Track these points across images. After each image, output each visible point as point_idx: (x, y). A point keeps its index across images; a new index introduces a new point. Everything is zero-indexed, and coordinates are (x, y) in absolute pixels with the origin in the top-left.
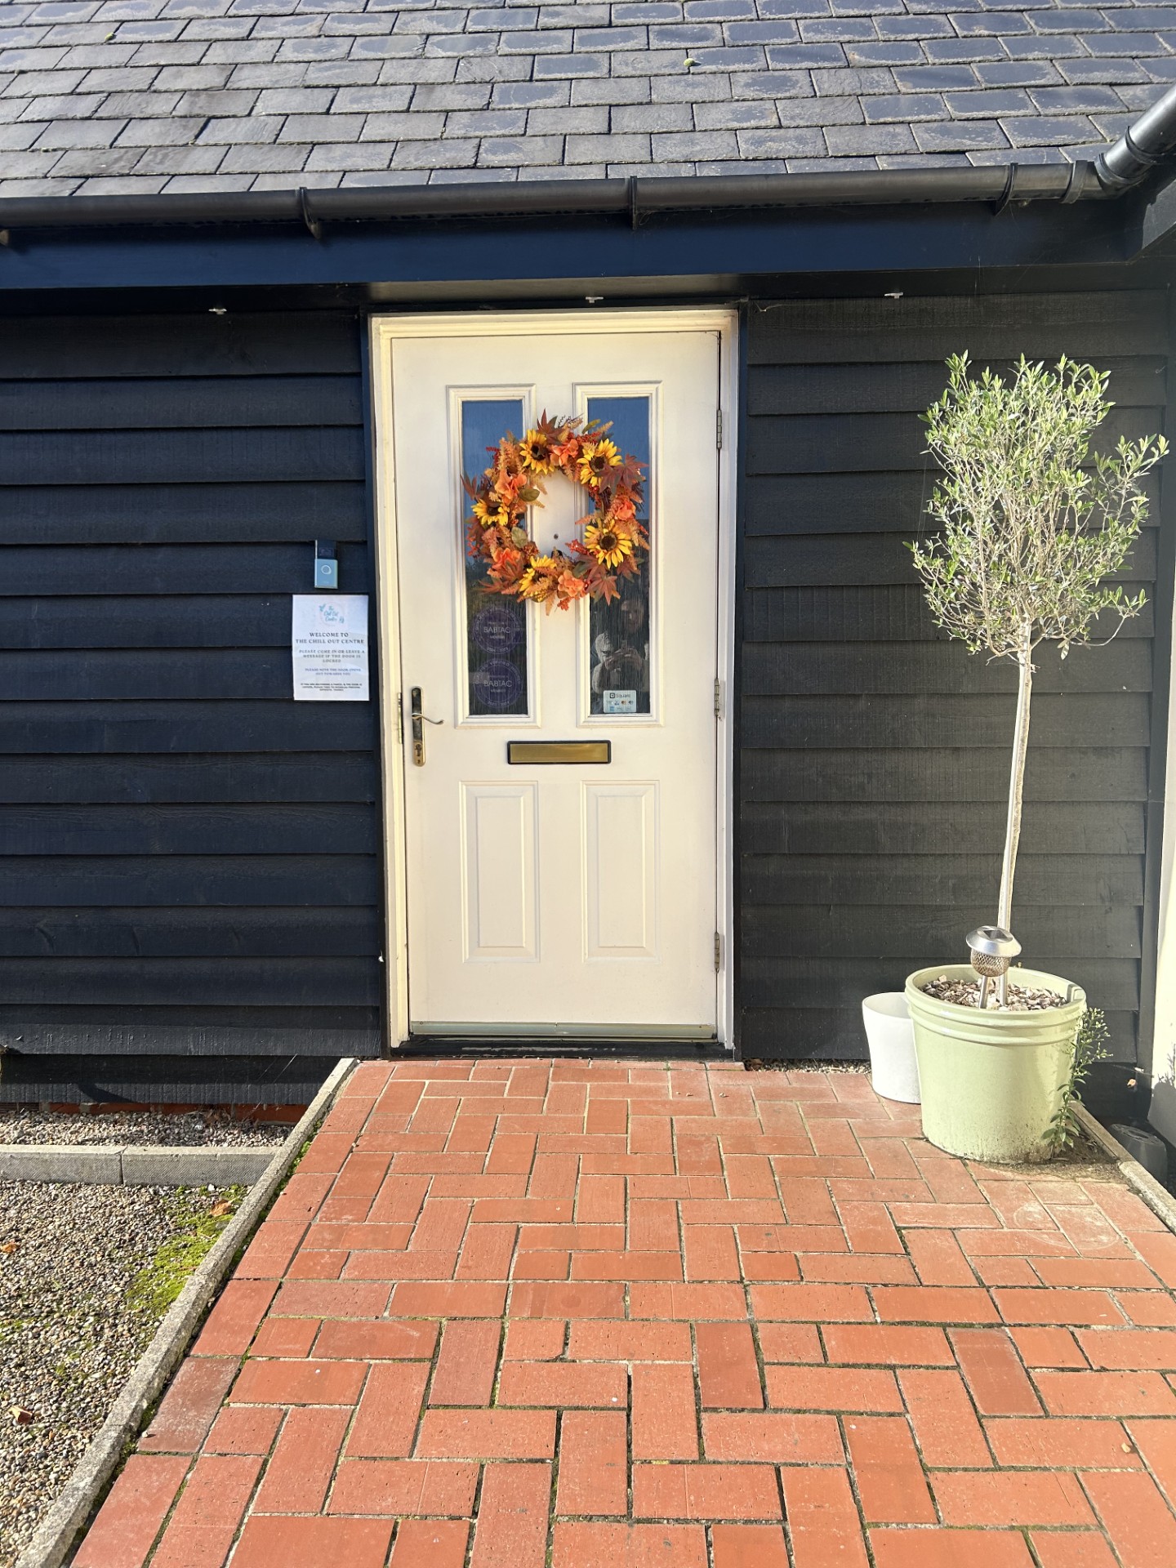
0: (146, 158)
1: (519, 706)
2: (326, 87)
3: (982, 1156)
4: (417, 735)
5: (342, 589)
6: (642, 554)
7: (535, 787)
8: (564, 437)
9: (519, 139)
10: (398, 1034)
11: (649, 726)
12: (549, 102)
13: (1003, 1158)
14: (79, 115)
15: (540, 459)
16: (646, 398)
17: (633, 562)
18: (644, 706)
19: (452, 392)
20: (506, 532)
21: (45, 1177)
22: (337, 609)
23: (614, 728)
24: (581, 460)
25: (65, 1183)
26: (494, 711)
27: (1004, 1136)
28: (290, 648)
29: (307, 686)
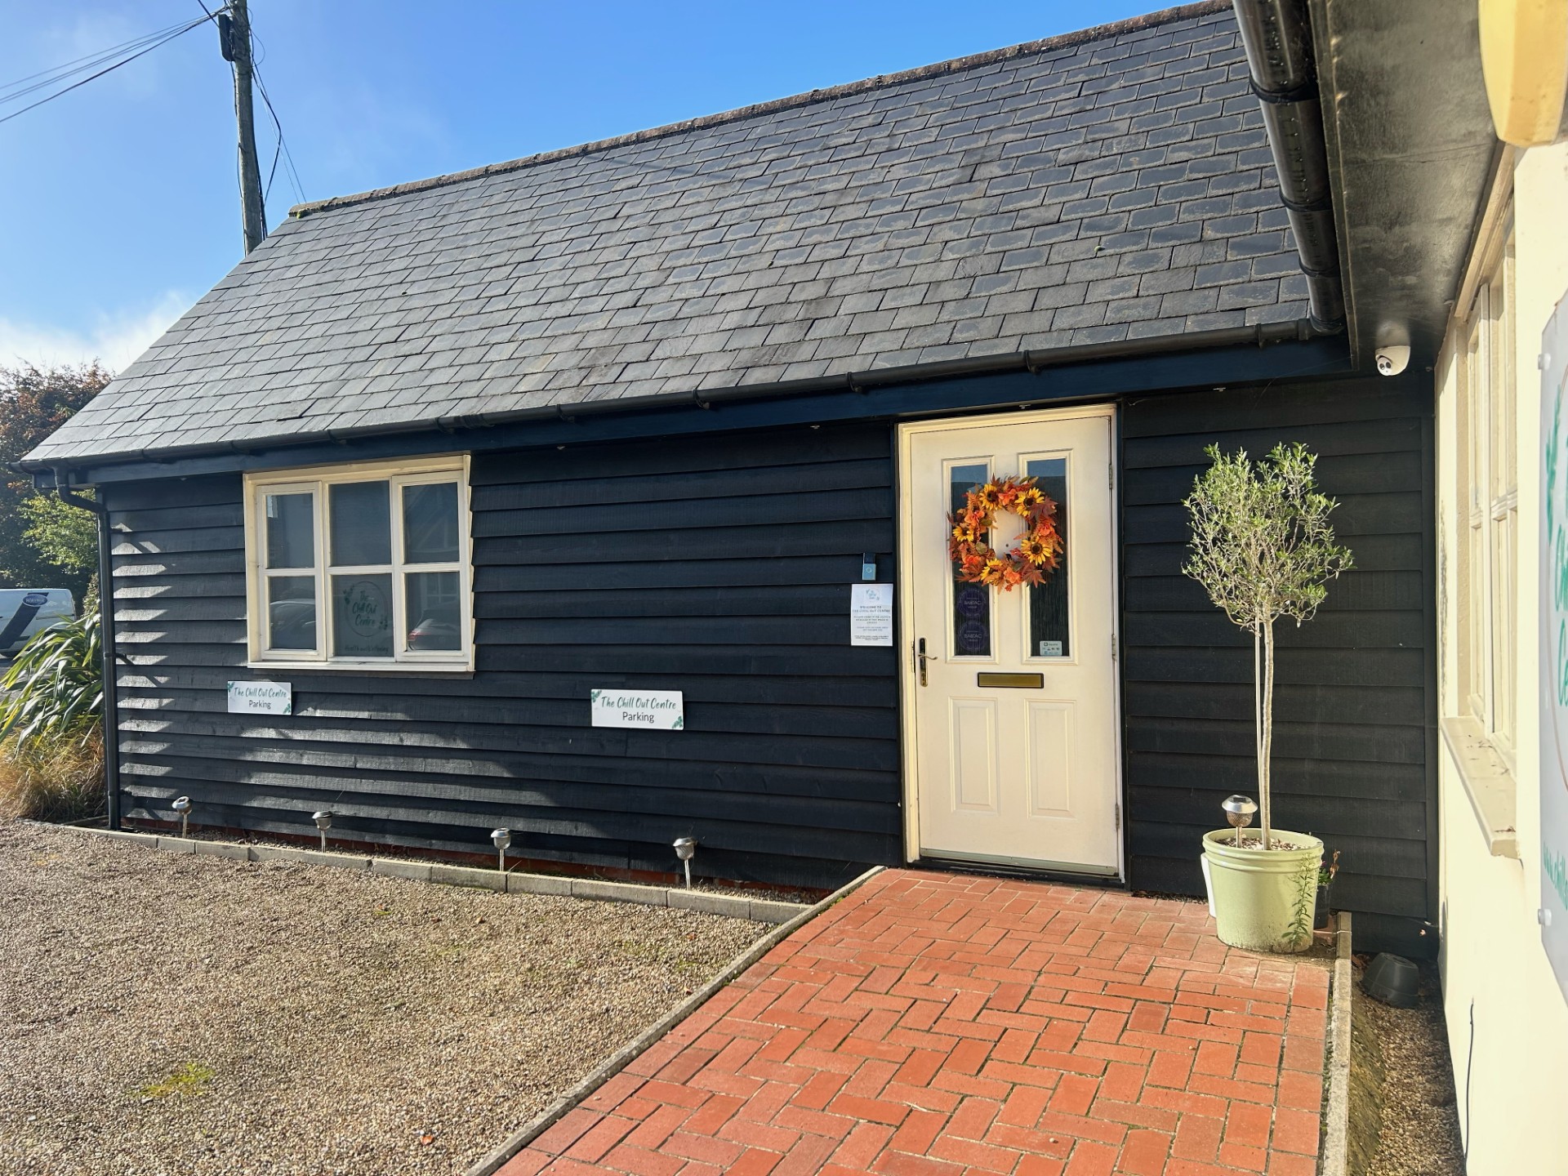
0: (779, 352)
1: (985, 650)
2: (880, 290)
3: (1242, 945)
4: (923, 667)
5: (878, 581)
6: (1062, 558)
7: (995, 701)
8: (1005, 488)
9: (978, 320)
10: (912, 855)
11: (1068, 665)
12: (1005, 289)
13: (1255, 947)
14: (749, 325)
15: (992, 501)
16: (1064, 459)
17: (1053, 561)
18: (1066, 652)
19: (945, 463)
20: (972, 545)
21: (712, 911)
22: (875, 592)
23: (1047, 665)
24: (1017, 501)
25: (721, 915)
26: (971, 654)
27: (1254, 933)
28: (849, 615)
29: (858, 637)
